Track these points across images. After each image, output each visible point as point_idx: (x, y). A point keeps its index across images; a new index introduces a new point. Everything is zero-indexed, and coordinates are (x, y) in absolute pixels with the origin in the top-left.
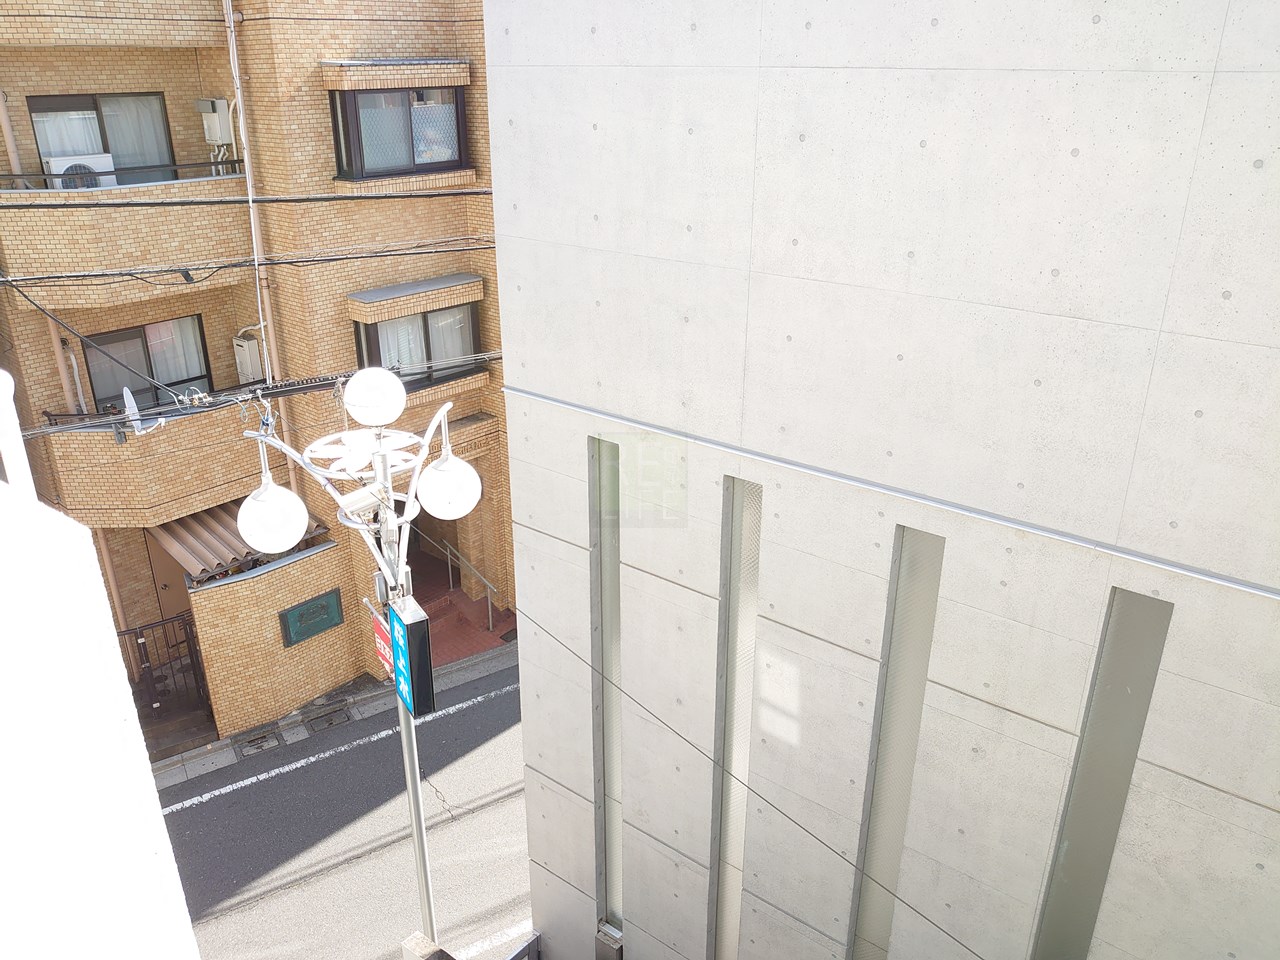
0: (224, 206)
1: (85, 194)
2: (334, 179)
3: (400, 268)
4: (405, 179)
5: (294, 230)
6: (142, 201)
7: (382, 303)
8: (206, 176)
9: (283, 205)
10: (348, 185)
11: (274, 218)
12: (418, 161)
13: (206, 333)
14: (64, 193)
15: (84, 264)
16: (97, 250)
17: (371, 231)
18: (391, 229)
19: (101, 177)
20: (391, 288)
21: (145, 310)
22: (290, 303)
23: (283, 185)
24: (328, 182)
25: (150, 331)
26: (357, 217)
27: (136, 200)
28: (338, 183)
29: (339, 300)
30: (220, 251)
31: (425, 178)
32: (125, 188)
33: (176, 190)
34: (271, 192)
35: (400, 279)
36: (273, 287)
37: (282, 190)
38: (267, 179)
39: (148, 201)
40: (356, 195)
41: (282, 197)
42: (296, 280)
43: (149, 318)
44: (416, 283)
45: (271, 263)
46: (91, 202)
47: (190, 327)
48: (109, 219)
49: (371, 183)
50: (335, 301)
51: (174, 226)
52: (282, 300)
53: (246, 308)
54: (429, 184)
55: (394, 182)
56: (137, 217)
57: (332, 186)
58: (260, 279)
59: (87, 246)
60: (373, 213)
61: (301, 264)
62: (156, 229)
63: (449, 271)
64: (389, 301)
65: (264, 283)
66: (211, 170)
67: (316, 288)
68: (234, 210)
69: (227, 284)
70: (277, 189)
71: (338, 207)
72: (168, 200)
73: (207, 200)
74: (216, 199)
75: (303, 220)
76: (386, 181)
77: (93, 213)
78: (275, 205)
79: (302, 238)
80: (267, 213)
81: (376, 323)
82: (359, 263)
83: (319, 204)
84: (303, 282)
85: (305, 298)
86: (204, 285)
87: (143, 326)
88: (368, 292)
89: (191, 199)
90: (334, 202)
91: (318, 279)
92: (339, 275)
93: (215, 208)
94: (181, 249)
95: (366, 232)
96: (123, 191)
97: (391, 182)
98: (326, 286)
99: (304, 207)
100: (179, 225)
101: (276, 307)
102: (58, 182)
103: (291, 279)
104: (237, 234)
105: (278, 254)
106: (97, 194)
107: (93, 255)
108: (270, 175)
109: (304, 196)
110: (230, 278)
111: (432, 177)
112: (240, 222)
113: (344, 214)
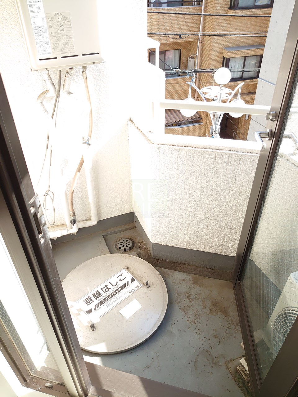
0: (194, 16)
1: (158, 9)
2: (228, 9)
3: (242, 41)
4: (250, 10)
5: (212, 25)
6: (173, 12)
7: (233, 52)
8: (191, 5)
9: (211, 17)
10: (232, 11)
11: (208, 21)
12: (257, 4)
13: (181, 55)
14: (153, 8)
15: (154, 31)
16: (158, 27)
17: (235, 28)
18: (242, 27)
19: (163, 4)
20: (237, 47)
21: (167, 46)
22: (206, 48)
23: (212, 10)
24: (226, 10)
25: (167, 53)
26: (232, 22)
27: (171, 12)
28: (229, 10)
29: (221, 49)
30: (190, 30)
31: (257, 10)
32: (169, 8)
33: (182, 9)
34: (208, 12)
35: (240, 45)
36: (203, 43)
37: (212, 11)
38: (208, 8)
39: (174, 12)
40: (233, 15)
41: (211, 14)
42: (210, 42)
43: (167, 49)
44: (246, 46)
45: (204, 35)
46: (159, 12)
47: (177, 52)
48: (163, 17)
49: (239, 11)
50: (219, 49)
51: (179, 21)
52: (204, 47)
53: (193, 49)
54: (258, 13)
55: (247, 11)
56: (170, 17)
57: (227, 11)
58: (200, 40)
59: (156, 25)
60: (237, 21)
61: (212, 36)
62: (174, 21)
63: (257, 43)
64: (235, 51)
65: (200, 41)
66: (193, 4)
67: (215, 45)
68: (197, 17)
69: (190, 41)
70: (210, 11)
71: (227, 18)
72: (179, 13)
73: (190, 13)
74: (192, 13)
75: (216, 22)
76: (244, 11)
77: (159, 15)
78: (209, 16)
79: (214, 28)
80: (206, 19)
81: (230, 58)
82: (229, 38)
83: (221, 17)
84: (211, 42)
85: (211, 48)
86: (184, 40)
87: (165, 51)
88: (230, 48)
89: (185, 13)
90: (226, 17)
91: (216, 42)
92: (222, 41)
93: (192, 16)
94: (180, 28)
95: (234, 28)
96: (168, 9)
97: (246, 11)
98: (218, 44)
99: (217, 18)
100: (181, 21)
101: (202, 49)
102: (152, 5)
103: (208, 41)
104: (196, 25)
105: (206, 32)
106: (162, 9)
107: (157, 28)
108: (209, 6)
109: (218, 14)
110: (191, 39)
111: (259, 10)
112: (197, 21)
113: (228, 21)
